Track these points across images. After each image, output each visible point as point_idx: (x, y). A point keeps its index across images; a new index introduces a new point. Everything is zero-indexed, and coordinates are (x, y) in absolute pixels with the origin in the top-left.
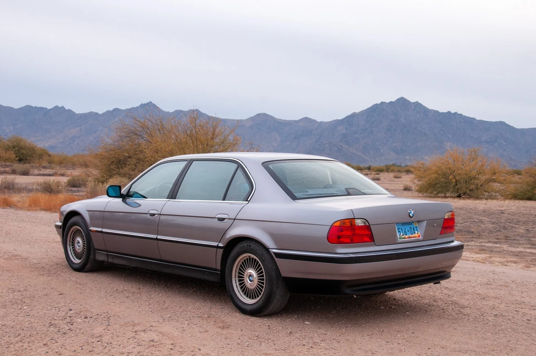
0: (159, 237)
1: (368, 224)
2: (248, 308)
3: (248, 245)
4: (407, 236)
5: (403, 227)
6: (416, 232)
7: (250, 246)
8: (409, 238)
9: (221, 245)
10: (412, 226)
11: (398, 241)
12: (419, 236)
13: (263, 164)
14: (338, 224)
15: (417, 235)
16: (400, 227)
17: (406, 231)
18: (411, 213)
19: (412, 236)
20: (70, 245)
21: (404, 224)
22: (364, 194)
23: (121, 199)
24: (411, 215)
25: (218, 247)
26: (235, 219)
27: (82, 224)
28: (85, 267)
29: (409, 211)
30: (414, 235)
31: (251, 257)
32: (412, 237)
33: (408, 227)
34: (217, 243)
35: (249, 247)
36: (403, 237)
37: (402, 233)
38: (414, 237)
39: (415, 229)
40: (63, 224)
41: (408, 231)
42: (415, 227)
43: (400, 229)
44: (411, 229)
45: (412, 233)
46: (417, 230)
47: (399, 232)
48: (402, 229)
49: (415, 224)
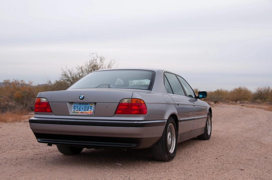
1: (48, 102)
4: (80, 112)
5: (79, 106)
6: (90, 110)
8: (82, 113)
10: (87, 106)
11: (70, 114)
12: (91, 113)
15: (89, 112)
16: (76, 105)
17: (81, 108)
18: (81, 96)
19: (85, 112)
24: (81, 98)
29: (80, 95)
30: (86, 112)
32: (84, 113)
33: (83, 106)
36: (77, 112)
37: (76, 110)
38: (86, 113)
39: (90, 108)
41: (83, 108)
42: (90, 107)
43: (75, 106)
44: (85, 107)
45: (85, 110)
46: (91, 108)
47: (74, 108)
48: (77, 107)
49: (91, 105)
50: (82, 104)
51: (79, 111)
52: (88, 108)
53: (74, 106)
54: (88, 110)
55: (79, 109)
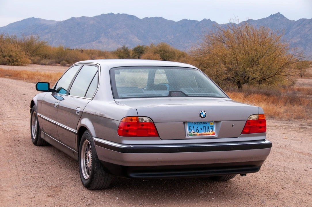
1: (152, 122)
2: (86, 182)
4: (198, 134)
5: (196, 126)
6: (211, 130)
7: (87, 134)
8: (201, 135)
9: (76, 132)
10: (206, 126)
11: (187, 137)
12: (214, 134)
13: (110, 69)
15: (211, 133)
16: (192, 125)
17: (199, 129)
18: (202, 114)
19: (205, 133)
21: (197, 123)
22: (187, 96)
23: (51, 93)
24: (202, 116)
26: (83, 112)
28: (37, 142)
29: (201, 113)
30: (207, 133)
32: (204, 135)
33: (201, 126)
34: (75, 130)
36: (194, 133)
37: (193, 131)
38: (207, 135)
39: (210, 128)
41: (201, 129)
42: (211, 126)
43: (191, 127)
44: (205, 127)
45: (205, 131)
46: (212, 128)
47: (190, 129)
48: (193, 127)
49: (211, 124)
50: (198, 123)
51: (198, 132)
52: (208, 128)
53: (189, 127)
54: (209, 131)
55: (197, 130)
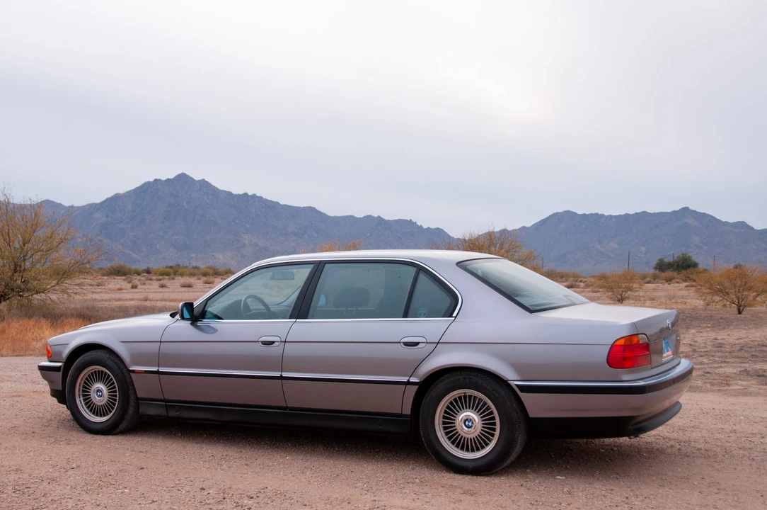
0: (285, 374)
1: (647, 341)
2: (471, 465)
3: (465, 378)
7: (470, 379)
9: (413, 380)
13: (458, 264)
14: (622, 342)
20: (79, 395)
23: (190, 322)
25: (408, 383)
26: (438, 343)
27: (109, 363)
28: (118, 427)
31: (467, 394)
34: (408, 378)
35: (467, 380)
40: (65, 365)
